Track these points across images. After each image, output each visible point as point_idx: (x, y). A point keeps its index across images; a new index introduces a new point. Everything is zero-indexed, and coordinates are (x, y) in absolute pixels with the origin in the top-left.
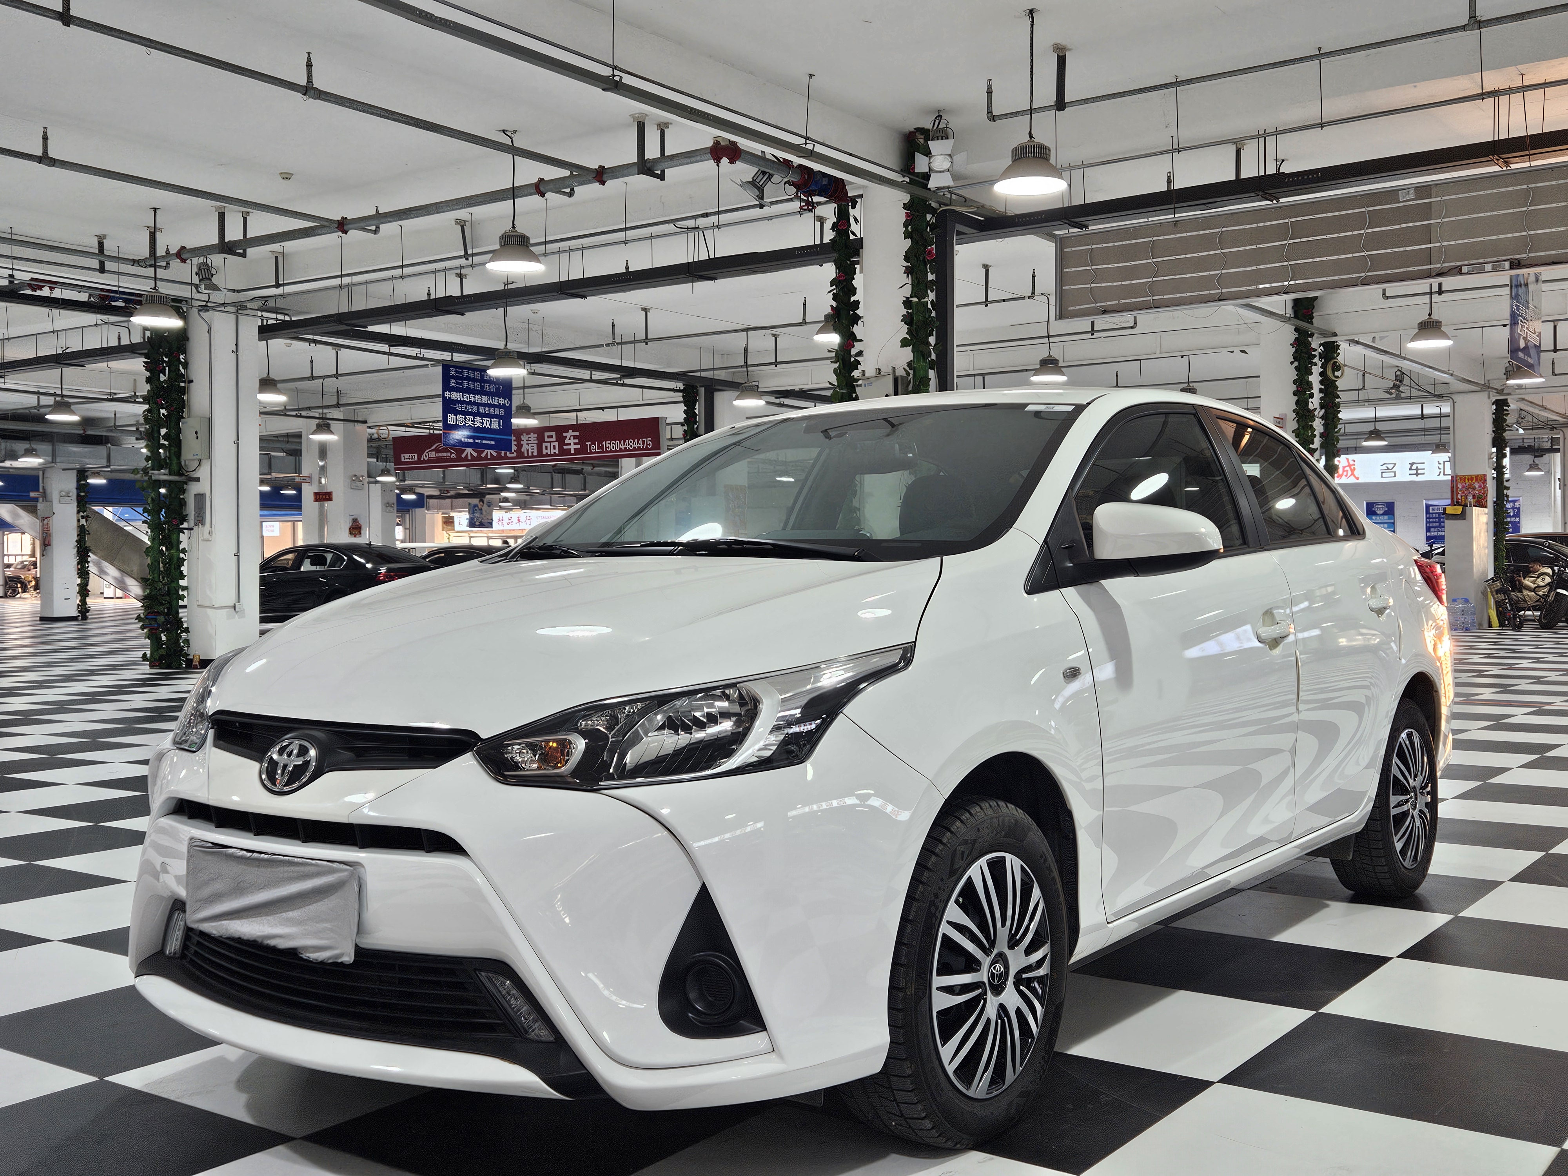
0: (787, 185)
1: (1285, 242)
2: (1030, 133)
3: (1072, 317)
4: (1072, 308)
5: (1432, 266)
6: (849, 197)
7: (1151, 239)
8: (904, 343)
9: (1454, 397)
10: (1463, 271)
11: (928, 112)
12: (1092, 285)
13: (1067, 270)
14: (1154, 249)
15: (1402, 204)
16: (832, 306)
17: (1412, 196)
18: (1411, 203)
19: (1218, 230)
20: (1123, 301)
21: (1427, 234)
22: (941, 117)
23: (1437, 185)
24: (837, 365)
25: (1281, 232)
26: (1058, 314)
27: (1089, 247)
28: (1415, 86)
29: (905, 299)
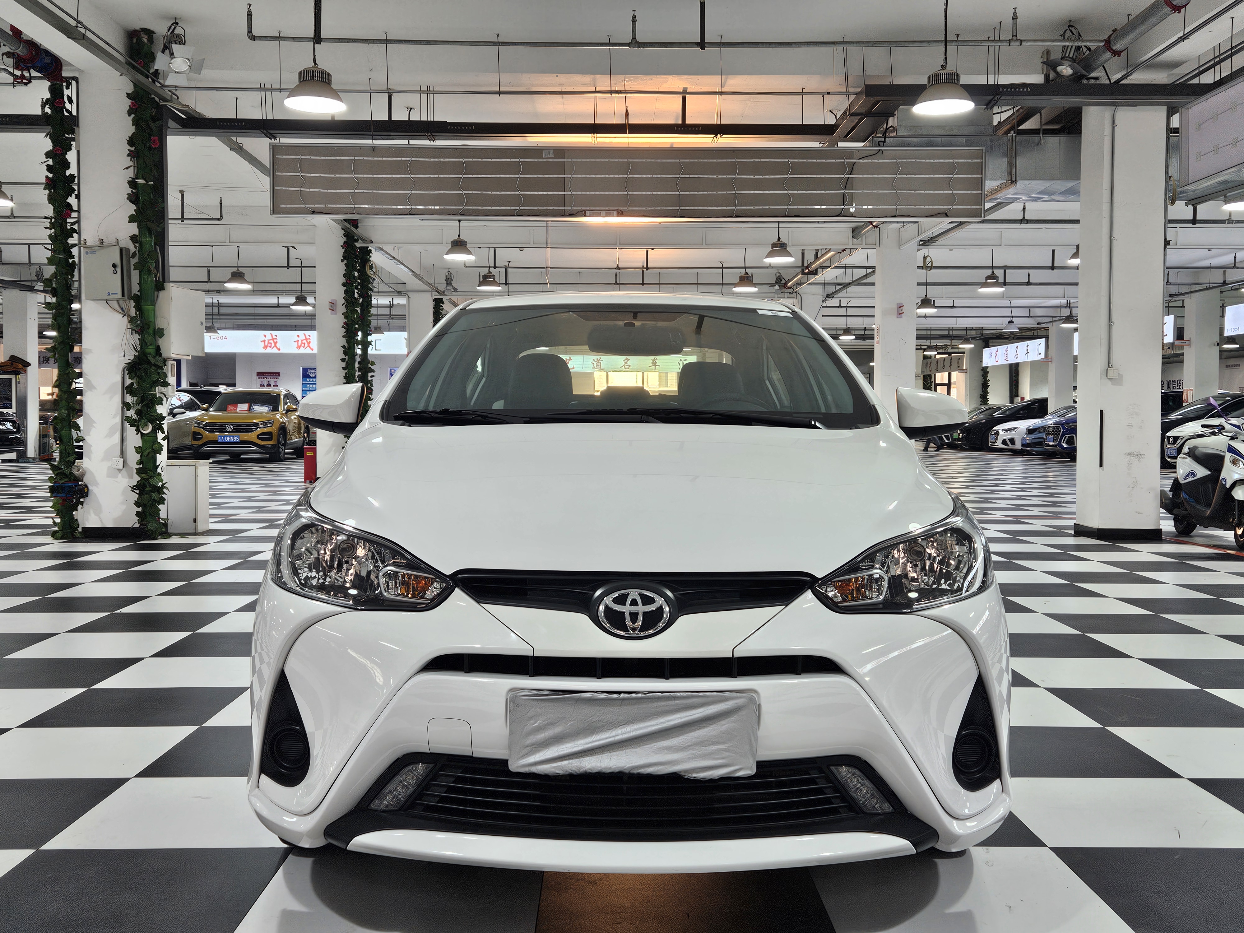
0: (5, 56)
1: (461, 176)
2: (314, 60)
3: (283, 213)
4: (283, 206)
5: (566, 208)
6: (64, 77)
7: (353, 158)
8: (132, 219)
9: (410, 294)
10: (587, 214)
11: (165, 17)
12: (302, 189)
13: (279, 174)
14: (355, 167)
15: (545, 160)
16: (47, 177)
17: (552, 155)
18: (551, 160)
19: (408, 159)
20: (329, 206)
21: (561, 185)
22: (177, 24)
23: (568, 150)
24: (53, 230)
25: (458, 168)
26: (272, 209)
27: (299, 157)
28: (557, 76)
29: (131, 179)
